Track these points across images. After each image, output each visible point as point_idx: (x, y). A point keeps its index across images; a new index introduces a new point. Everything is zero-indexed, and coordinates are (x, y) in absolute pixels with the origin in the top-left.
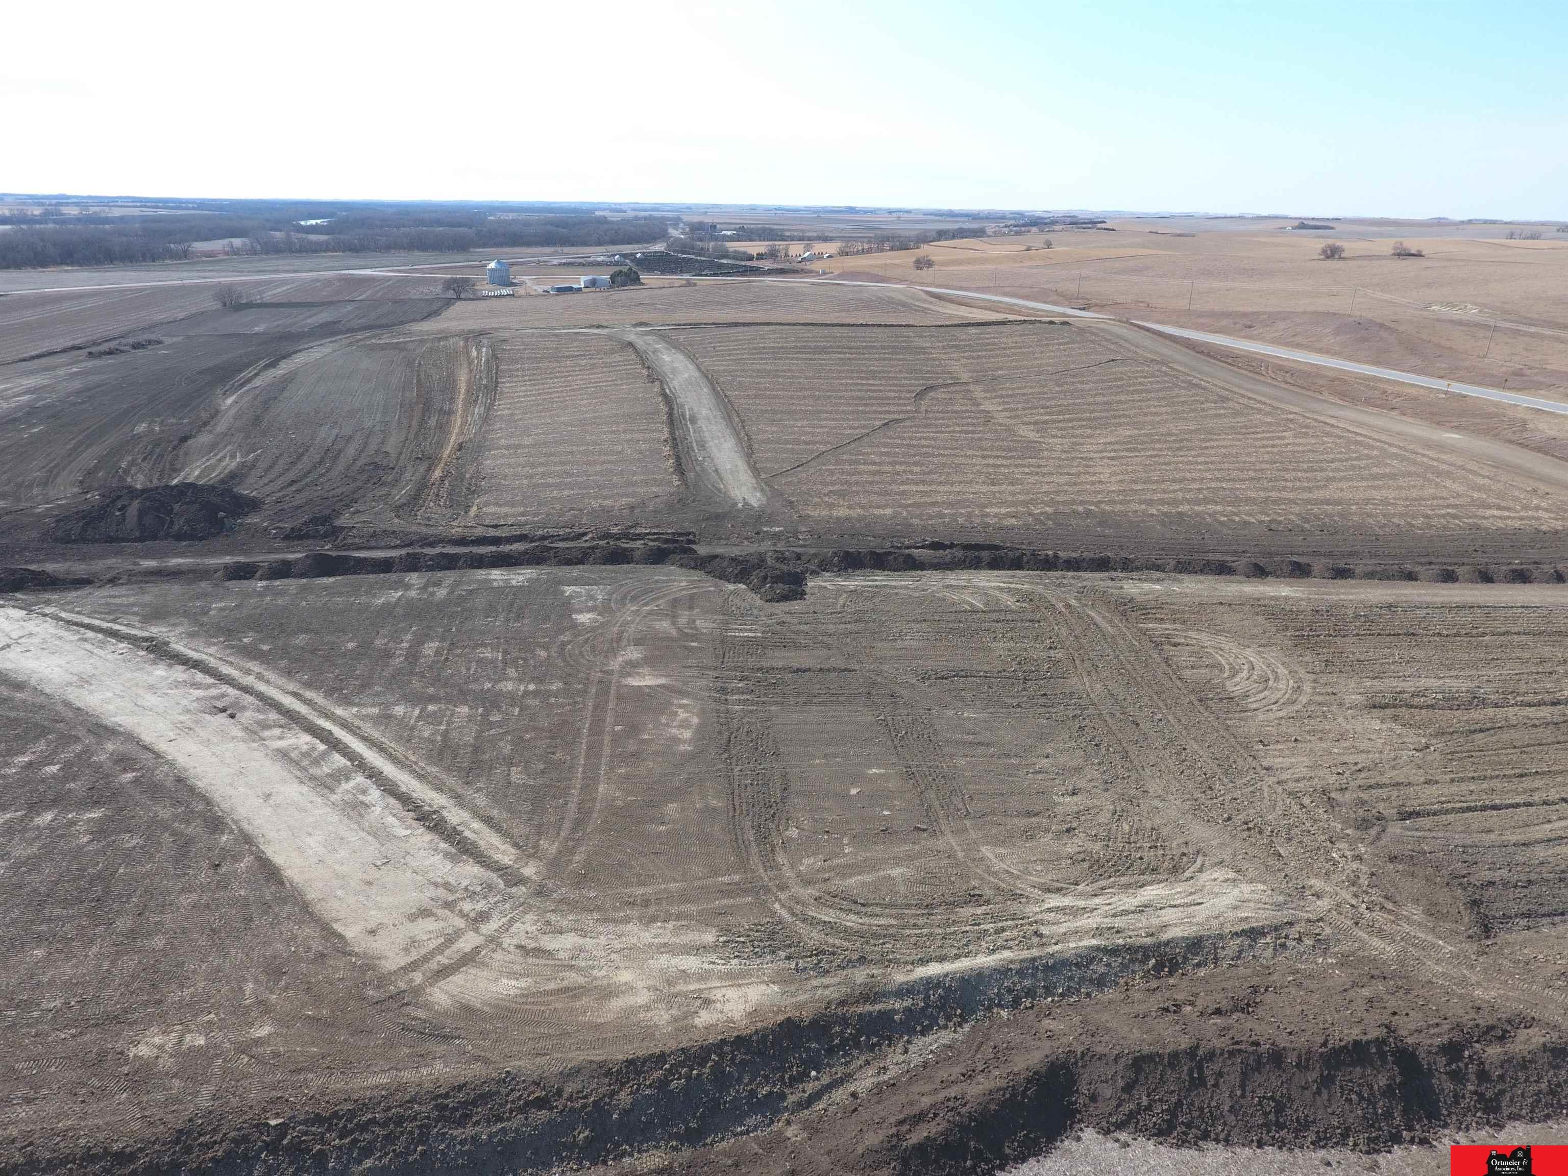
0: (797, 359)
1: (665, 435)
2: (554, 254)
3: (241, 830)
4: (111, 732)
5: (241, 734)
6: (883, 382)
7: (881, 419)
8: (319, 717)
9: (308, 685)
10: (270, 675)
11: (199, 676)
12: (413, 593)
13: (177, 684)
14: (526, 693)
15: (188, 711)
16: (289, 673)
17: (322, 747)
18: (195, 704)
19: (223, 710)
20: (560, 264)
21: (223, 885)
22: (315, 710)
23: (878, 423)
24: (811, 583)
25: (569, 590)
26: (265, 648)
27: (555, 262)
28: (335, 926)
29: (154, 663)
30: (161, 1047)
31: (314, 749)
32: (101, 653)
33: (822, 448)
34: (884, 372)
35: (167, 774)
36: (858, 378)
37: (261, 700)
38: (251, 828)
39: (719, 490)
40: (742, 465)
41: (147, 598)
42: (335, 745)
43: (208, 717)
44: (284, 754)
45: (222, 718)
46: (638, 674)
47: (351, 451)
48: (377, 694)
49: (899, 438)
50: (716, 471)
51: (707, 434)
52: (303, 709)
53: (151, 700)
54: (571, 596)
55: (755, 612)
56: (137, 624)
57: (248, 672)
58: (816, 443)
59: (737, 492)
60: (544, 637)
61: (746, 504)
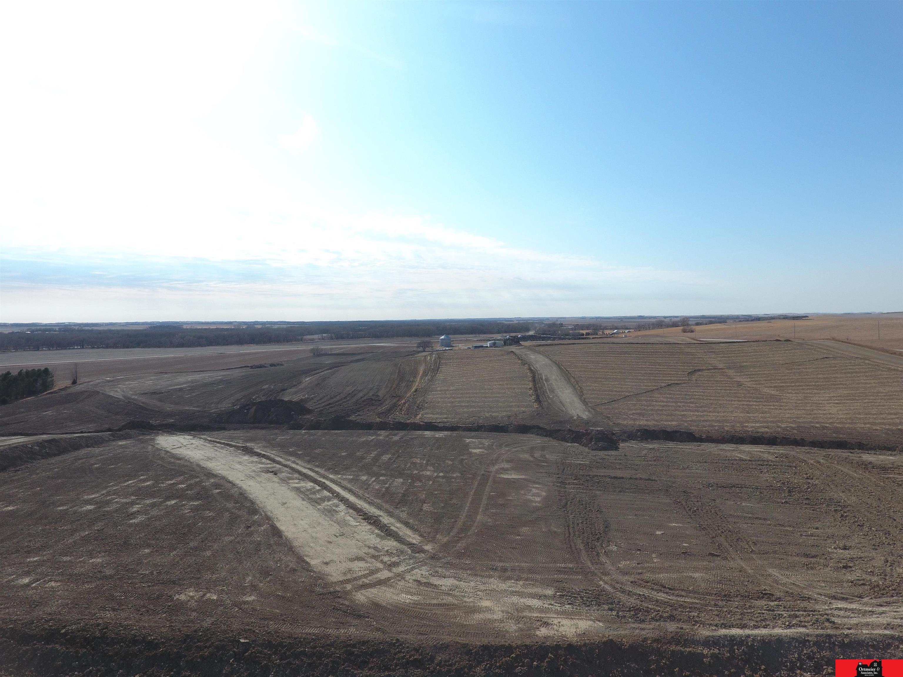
0: (610, 356)
1: (531, 385)
2: (475, 337)
3: (266, 515)
4: (215, 476)
5: (277, 480)
6: (666, 367)
7: (666, 383)
8: (320, 478)
9: (318, 466)
10: (299, 462)
11: (264, 460)
12: (381, 438)
13: (252, 462)
14: (437, 477)
15: (254, 471)
16: (309, 462)
17: (318, 488)
18: (259, 469)
19: (272, 472)
20: (478, 340)
21: (250, 535)
22: (318, 475)
23: (663, 385)
24: (622, 445)
25: (468, 441)
26: (299, 453)
27: (475, 340)
28: (305, 558)
29: (244, 455)
30: (192, 597)
31: (314, 488)
32: (221, 451)
33: (627, 394)
34: (665, 363)
35: (236, 492)
36: (649, 365)
37: (292, 470)
38: (271, 515)
39: (563, 411)
40: (576, 400)
41: (248, 435)
42: (325, 487)
43: (263, 474)
44: (298, 489)
45: (270, 475)
46: (507, 473)
47: (361, 394)
48: (354, 471)
49: (678, 391)
50: (561, 402)
51: (555, 386)
52: (312, 474)
53: (238, 466)
54: (469, 443)
55: (585, 454)
56: (241, 442)
57: (289, 460)
58: (623, 392)
59: (574, 412)
60: (451, 456)
61: (578, 417)
